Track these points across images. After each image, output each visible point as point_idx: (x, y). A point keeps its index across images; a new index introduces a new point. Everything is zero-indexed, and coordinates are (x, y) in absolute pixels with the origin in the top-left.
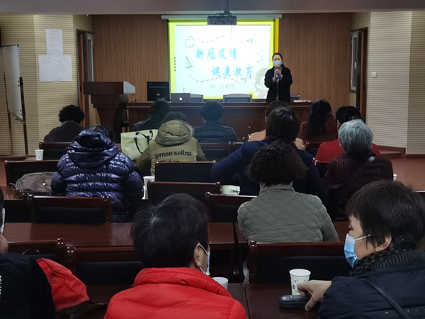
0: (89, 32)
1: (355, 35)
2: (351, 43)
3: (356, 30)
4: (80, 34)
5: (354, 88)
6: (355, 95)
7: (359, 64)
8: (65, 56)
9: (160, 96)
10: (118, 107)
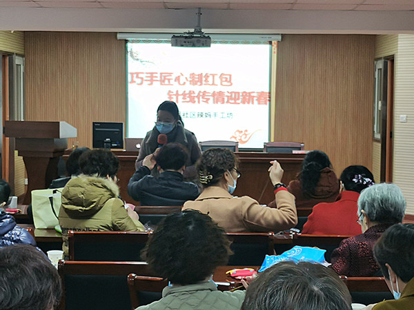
0: (17, 54)
1: (380, 65)
2: (374, 74)
3: (380, 58)
5: (378, 136)
6: (380, 145)
7: (384, 104)
9: (111, 142)
10: (52, 156)
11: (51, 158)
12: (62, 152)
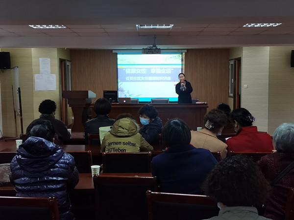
0: (67, 60)
1: (232, 62)
2: (229, 67)
3: (233, 59)
4: (62, 62)
5: (232, 95)
6: (233, 99)
7: (235, 80)
8: (52, 75)
9: (112, 100)
10: (85, 106)
11: (84, 108)
12: (90, 104)
